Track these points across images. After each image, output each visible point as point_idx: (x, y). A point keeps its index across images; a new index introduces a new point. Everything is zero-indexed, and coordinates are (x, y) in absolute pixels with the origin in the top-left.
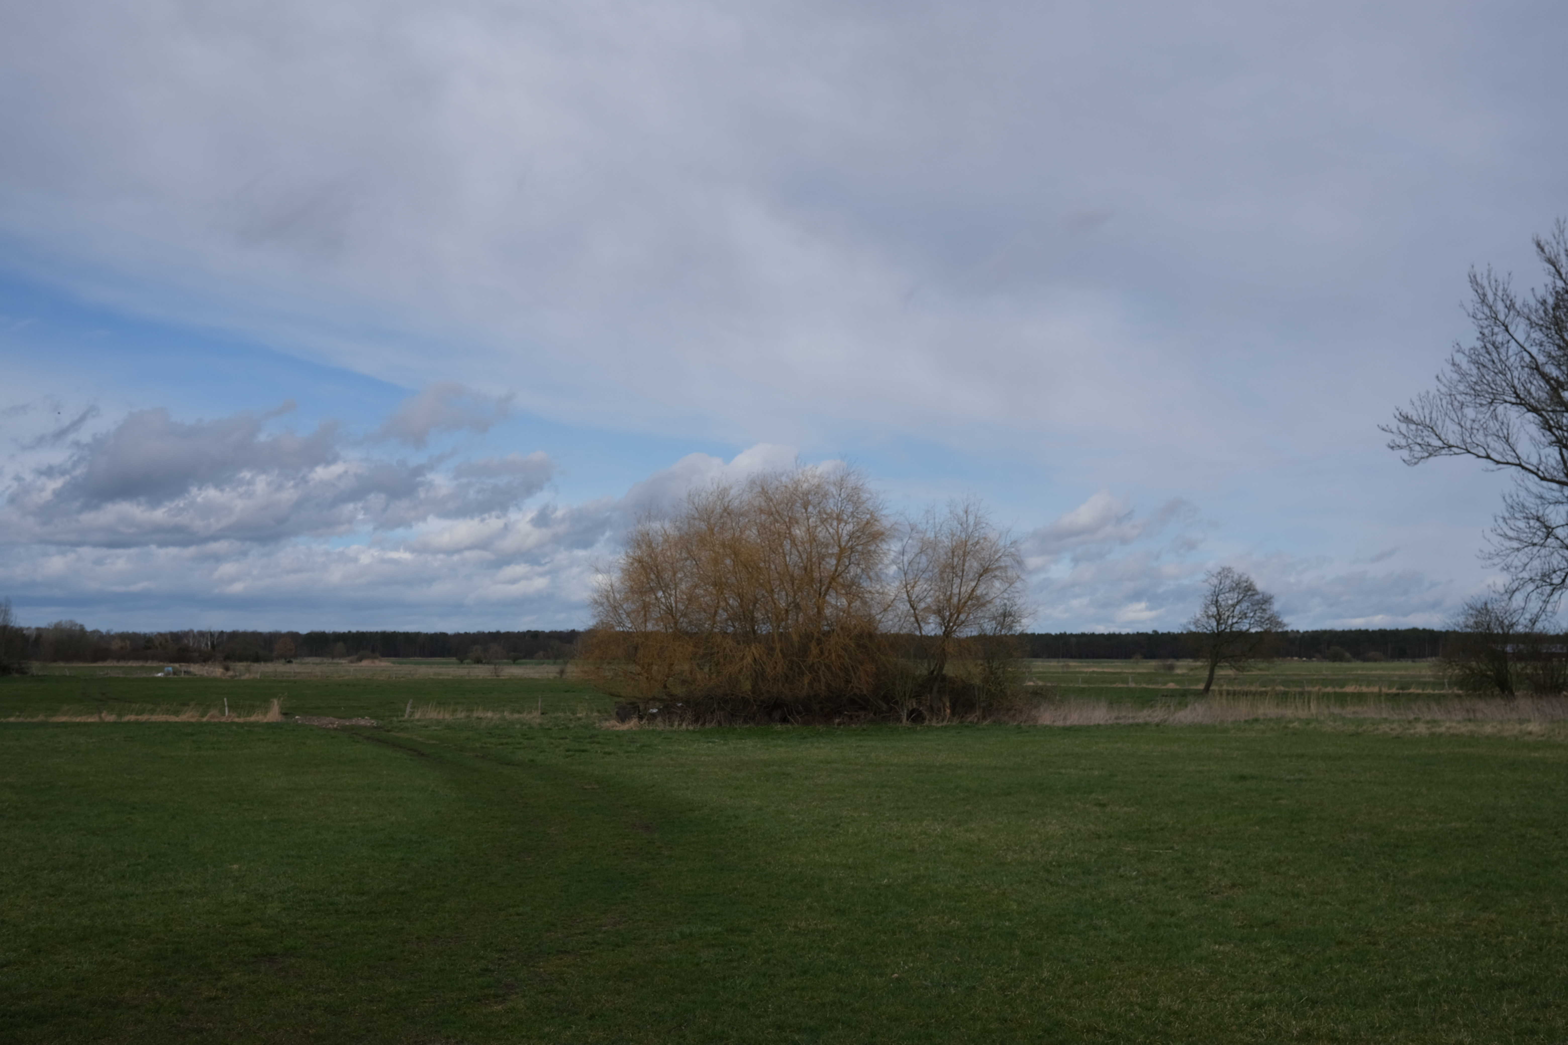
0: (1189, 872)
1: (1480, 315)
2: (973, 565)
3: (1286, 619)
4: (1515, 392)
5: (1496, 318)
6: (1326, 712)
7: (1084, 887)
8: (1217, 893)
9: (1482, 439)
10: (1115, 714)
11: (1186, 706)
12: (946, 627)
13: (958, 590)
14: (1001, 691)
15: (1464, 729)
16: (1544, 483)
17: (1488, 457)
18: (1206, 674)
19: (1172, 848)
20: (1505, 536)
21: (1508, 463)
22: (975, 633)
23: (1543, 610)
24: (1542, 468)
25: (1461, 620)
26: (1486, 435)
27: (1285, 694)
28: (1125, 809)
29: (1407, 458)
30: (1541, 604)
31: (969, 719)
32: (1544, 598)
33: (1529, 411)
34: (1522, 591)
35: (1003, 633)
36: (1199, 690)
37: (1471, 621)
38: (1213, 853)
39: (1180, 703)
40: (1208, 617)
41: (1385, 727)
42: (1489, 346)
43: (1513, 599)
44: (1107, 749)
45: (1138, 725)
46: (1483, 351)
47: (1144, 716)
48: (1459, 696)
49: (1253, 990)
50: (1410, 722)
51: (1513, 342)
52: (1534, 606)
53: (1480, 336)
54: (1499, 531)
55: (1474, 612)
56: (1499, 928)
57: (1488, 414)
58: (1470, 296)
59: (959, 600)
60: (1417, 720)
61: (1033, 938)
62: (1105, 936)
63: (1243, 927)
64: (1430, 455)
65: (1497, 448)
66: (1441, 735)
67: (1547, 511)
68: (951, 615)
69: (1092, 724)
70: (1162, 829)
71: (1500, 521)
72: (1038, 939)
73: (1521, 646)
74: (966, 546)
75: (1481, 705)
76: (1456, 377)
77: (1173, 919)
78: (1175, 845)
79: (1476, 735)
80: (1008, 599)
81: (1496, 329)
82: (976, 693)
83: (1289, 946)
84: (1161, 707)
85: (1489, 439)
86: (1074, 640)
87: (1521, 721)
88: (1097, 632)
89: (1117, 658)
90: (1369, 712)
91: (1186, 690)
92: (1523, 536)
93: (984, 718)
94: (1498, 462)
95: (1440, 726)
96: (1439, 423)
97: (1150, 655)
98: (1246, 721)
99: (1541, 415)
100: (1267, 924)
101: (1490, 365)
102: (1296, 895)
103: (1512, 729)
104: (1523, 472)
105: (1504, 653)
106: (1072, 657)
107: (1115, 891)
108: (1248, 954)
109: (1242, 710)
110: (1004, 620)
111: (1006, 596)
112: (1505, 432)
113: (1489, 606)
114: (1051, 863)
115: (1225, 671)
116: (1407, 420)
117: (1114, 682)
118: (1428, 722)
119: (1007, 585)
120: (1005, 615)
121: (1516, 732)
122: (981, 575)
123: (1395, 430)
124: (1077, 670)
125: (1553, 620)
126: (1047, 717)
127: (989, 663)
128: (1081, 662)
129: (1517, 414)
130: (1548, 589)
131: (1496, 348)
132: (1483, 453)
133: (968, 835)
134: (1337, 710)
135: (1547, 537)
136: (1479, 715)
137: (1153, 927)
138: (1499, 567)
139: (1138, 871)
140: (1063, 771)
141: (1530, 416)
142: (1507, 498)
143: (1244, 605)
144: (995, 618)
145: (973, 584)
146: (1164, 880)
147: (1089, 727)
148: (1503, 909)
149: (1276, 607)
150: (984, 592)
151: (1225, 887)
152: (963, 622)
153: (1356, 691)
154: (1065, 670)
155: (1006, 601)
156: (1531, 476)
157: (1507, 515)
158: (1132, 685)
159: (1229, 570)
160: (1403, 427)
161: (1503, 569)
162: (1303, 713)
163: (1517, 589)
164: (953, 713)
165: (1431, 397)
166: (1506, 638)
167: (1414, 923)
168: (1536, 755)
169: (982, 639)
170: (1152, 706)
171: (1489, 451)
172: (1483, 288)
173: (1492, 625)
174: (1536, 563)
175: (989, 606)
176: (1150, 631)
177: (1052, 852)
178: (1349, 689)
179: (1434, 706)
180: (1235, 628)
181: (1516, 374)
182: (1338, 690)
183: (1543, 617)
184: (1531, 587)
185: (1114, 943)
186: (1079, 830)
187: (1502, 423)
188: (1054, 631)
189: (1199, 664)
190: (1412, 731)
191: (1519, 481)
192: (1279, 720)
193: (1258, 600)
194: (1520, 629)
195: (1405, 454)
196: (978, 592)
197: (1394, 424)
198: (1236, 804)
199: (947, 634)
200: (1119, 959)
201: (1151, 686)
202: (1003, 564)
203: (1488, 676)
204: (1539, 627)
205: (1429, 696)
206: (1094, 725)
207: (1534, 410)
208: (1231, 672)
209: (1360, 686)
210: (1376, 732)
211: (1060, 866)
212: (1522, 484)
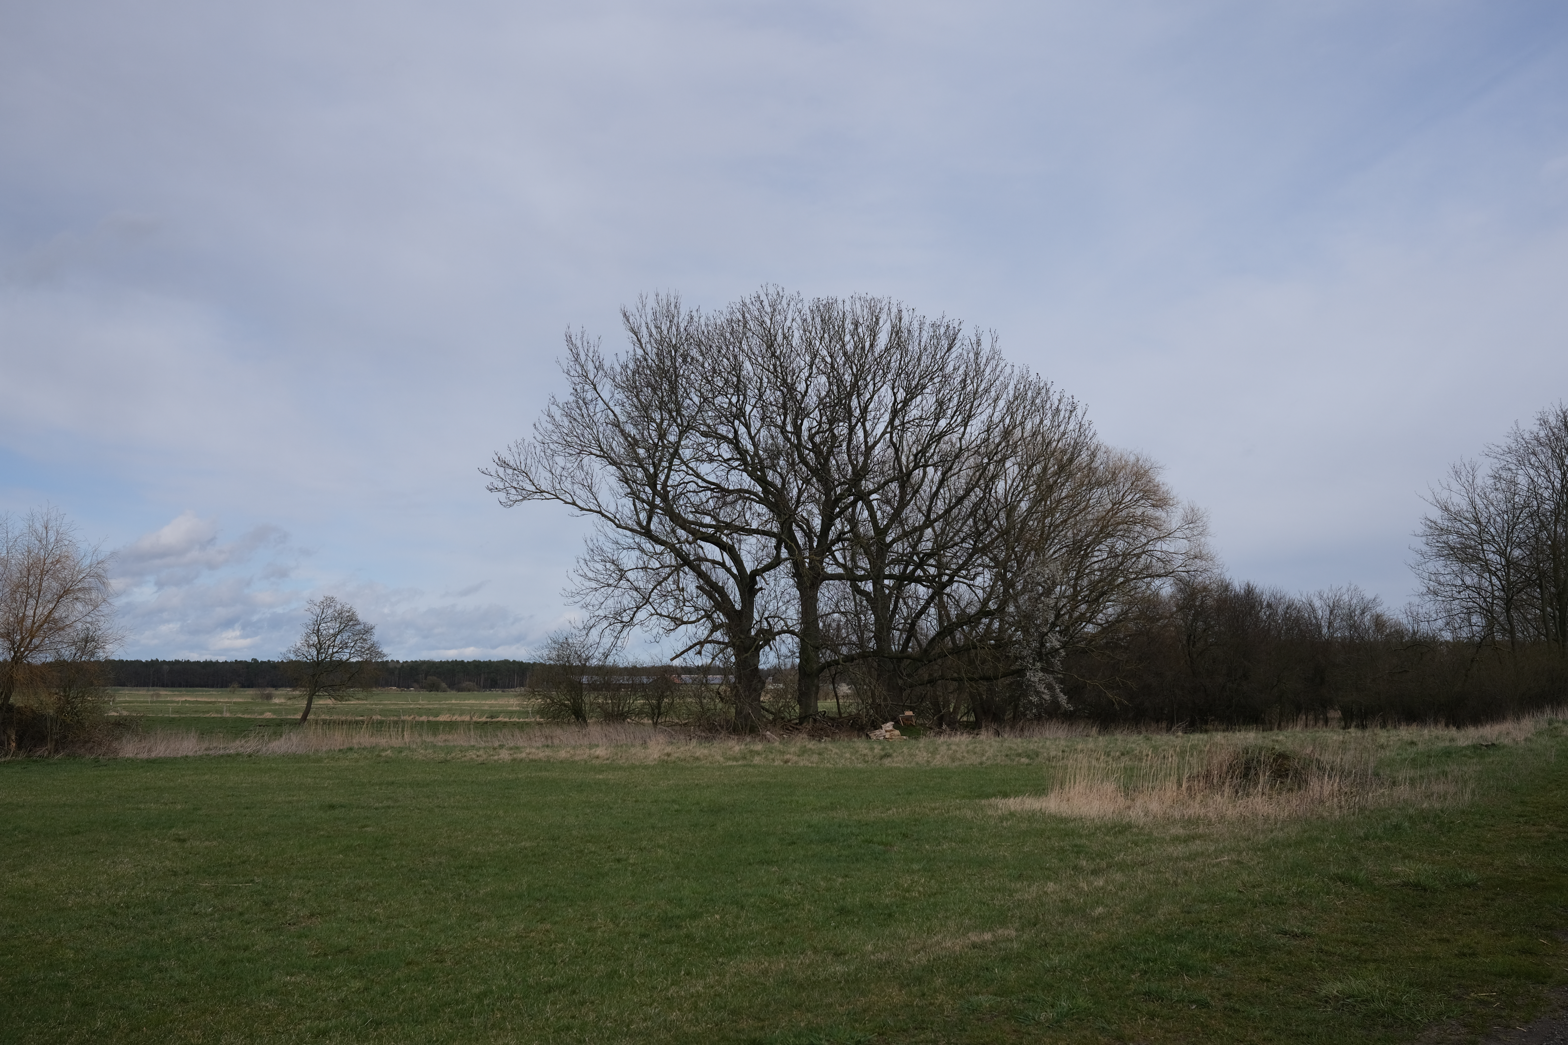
0: (268, 904)
1: (573, 373)
2: (51, 585)
3: (385, 650)
4: (600, 446)
5: (587, 377)
6: (419, 740)
7: (153, 928)
8: (294, 924)
9: (570, 487)
10: (205, 745)
11: (281, 736)
12: (15, 653)
13: (32, 612)
14: (78, 721)
15: (542, 755)
16: (620, 530)
17: (574, 504)
18: (304, 704)
19: (252, 881)
20: (585, 576)
21: (590, 510)
22: (49, 660)
23: (614, 645)
24: (618, 516)
25: (545, 652)
26: (573, 483)
27: (381, 723)
28: (207, 843)
29: (503, 500)
30: (612, 639)
31: (38, 753)
32: (615, 634)
33: (610, 464)
34: (597, 627)
35: (83, 659)
36: (296, 719)
37: (554, 654)
38: (294, 884)
39: (275, 733)
40: (309, 646)
41: (472, 754)
42: (581, 402)
43: (590, 634)
44: (193, 781)
45: (229, 756)
46: (574, 405)
47: (236, 746)
48: (539, 724)
49: (319, 1018)
50: (495, 749)
51: (600, 401)
52: (607, 641)
53: (573, 391)
54: (580, 572)
55: (557, 646)
56: (553, 936)
57: (576, 464)
58: (565, 354)
59: (34, 623)
60: (501, 746)
61: (89, 987)
62: (171, 977)
63: (316, 956)
64: (524, 498)
65: (581, 496)
66: (521, 760)
67: (621, 556)
68: (23, 639)
69: (179, 756)
70: (244, 862)
71: (582, 562)
72: (94, 988)
73: (595, 678)
74: (44, 564)
75: (559, 732)
76: (550, 427)
77: (247, 954)
78: (256, 878)
79: (552, 760)
80: (91, 623)
81: (587, 387)
82: (49, 725)
83: (361, 971)
84: (255, 737)
85: (576, 486)
86: (166, 667)
87: (591, 747)
88: (192, 660)
89: (212, 686)
90: (458, 739)
91: (282, 720)
92: (600, 577)
93: (57, 751)
94: (582, 509)
95: (521, 752)
96: (533, 469)
97: (248, 684)
98: (340, 750)
99: (619, 468)
100: (341, 951)
101: (579, 418)
102: (372, 920)
103: (582, 754)
104: (603, 518)
105: (581, 684)
106: (164, 685)
107: (187, 930)
108: (320, 982)
109: (338, 739)
110: (86, 646)
111: (89, 619)
112: (589, 481)
113: (570, 641)
114: (118, 904)
115: (323, 702)
116: (504, 464)
117: (208, 712)
118: (511, 749)
119: (91, 608)
120: (86, 640)
121: (585, 757)
122: (61, 597)
123: (493, 473)
124: (168, 699)
125: (621, 654)
126: (130, 749)
127: (65, 691)
128: (173, 691)
129: (600, 466)
130: (619, 626)
131: (585, 404)
132: (570, 500)
133: (24, 880)
134: (429, 739)
135: (620, 579)
136: (556, 742)
137: (224, 964)
138: (580, 604)
139: (214, 907)
140: (143, 806)
141: (612, 469)
142: (589, 542)
143: (345, 635)
144: (74, 643)
145: (51, 606)
146: (241, 914)
147: (175, 758)
148: (557, 919)
149: (375, 638)
150: (63, 615)
151: (303, 917)
152: (36, 647)
153: (449, 720)
154: (155, 699)
155: (88, 625)
156: (609, 523)
157: (588, 558)
158: (227, 715)
159: (332, 599)
160: (501, 471)
161: (582, 607)
162: (396, 742)
163: (594, 625)
164: (19, 747)
165: (526, 444)
166: (584, 669)
167: (479, 939)
168: (601, 777)
169: (60, 665)
170: (245, 737)
171: (575, 498)
172: (577, 348)
173: (572, 658)
174: (610, 602)
175: (68, 630)
176: (249, 660)
177: (120, 893)
178: (442, 718)
179: (517, 732)
180: (336, 657)
181: (601, 429)
182: (431, 718)
183: (614, 651)
184: (605, 624)
185: (180, 984)
186: (153, 869)
187: (587, 473)
188: (145, 657)
189: (297, 693)
190: (496, 758)
191: (599, 527)
192: (372, 749)
193: (359, 630)
194: (594, 662)
195: (502, 496)
196: (56, 615)
197: (493, 468)
198: (322, 833)
199: (17, 660)
200: (184, 1001)
201: (246, 716)
202: (86, 585)
203: (565, 705)
204: (610, 661)
205: (514, 724)
206: (182, 757)
207: (613, 463)
208: (330, 702)
209: (454, 715)
210: (463, 759)
211: (128, 907)
212: (602, 529)
